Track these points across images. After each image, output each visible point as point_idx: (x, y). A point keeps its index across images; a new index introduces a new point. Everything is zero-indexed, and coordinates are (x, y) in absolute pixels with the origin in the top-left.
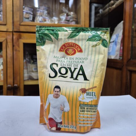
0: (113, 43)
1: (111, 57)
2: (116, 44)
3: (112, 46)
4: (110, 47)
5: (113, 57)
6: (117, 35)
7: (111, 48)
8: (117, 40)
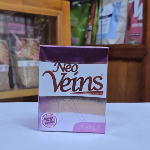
0: (110, 18)
2: (117, 20)
4: (105, 25)
5: (112, 42)
6: (115, 4)
7: (108, 27)
8: (118, 14)
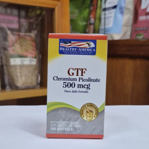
0: (114, 10)
1: (112, 37)
2: (122, 13)
3: (112, 15)
4: (109, 17)
5: (117, 37)
7: (112, 20)
8: (123, 5)
